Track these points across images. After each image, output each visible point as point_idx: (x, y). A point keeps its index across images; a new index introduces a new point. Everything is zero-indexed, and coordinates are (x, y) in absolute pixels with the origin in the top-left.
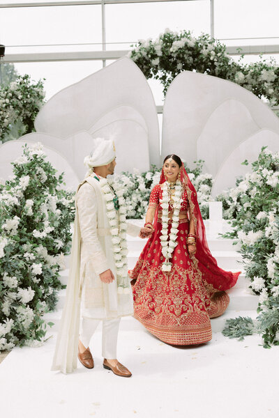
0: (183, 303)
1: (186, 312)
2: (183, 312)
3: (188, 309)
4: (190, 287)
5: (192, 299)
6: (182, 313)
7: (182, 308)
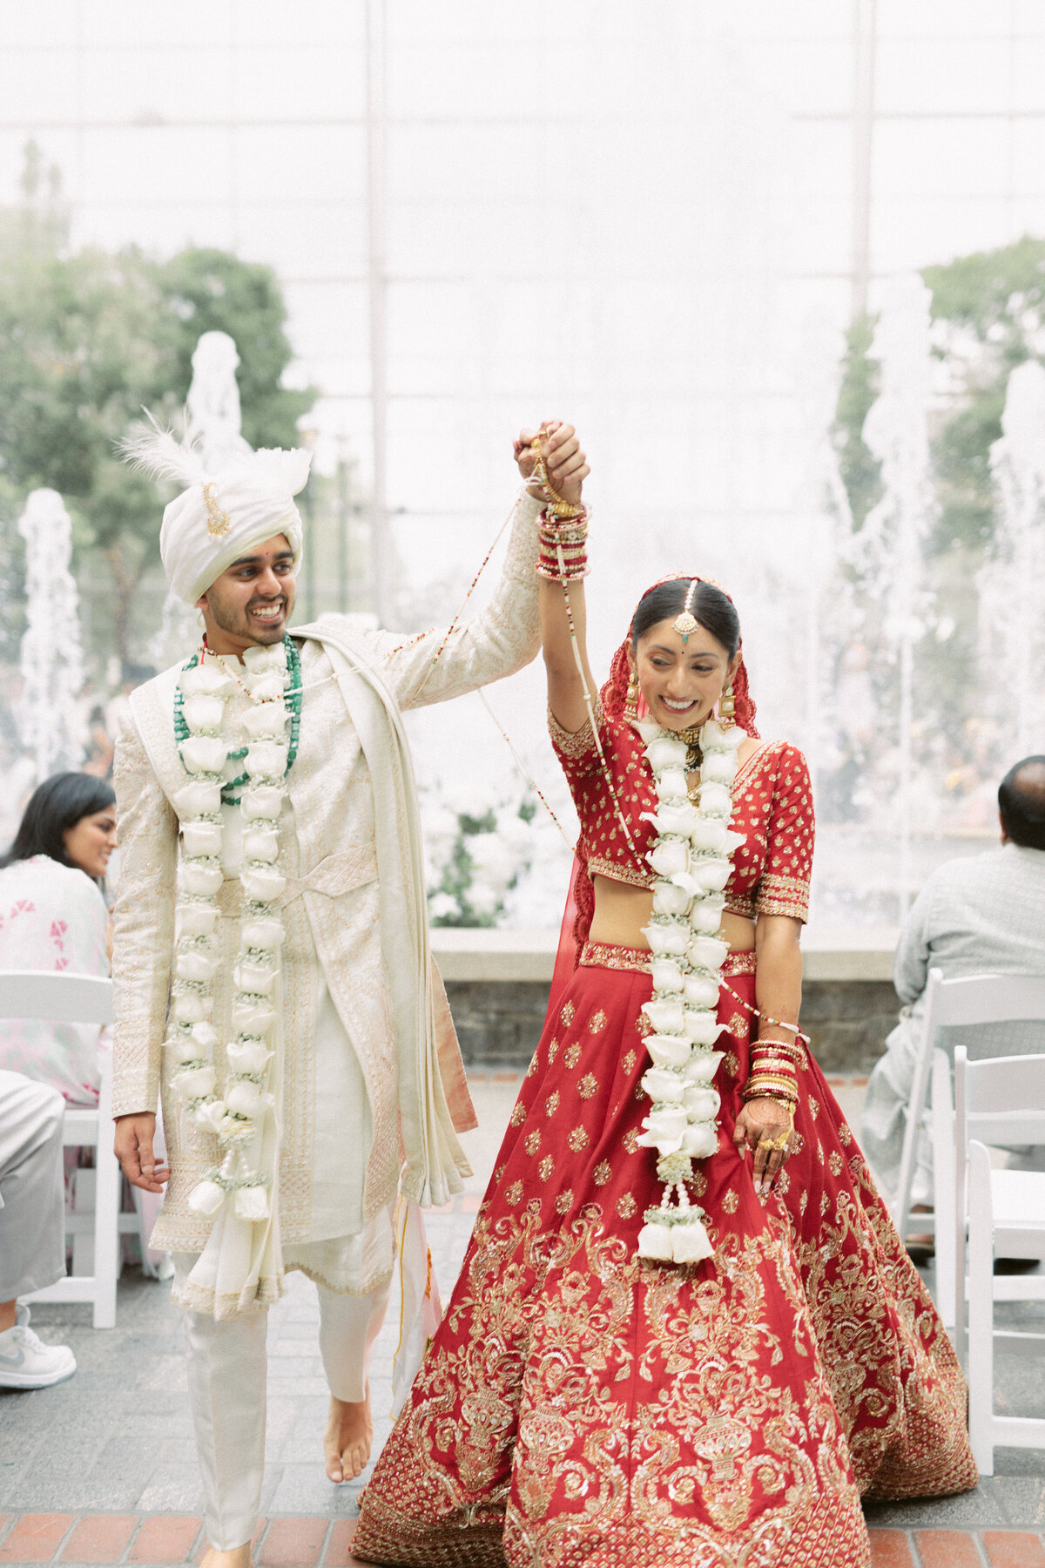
0: (757, 1447)
1: (778, 1500)
2: (764, 1502)
3: (790, 1480)
4: (787, 1345)
5: (803, 1414)
6: (756, 1513)
7: (756, 1481)
